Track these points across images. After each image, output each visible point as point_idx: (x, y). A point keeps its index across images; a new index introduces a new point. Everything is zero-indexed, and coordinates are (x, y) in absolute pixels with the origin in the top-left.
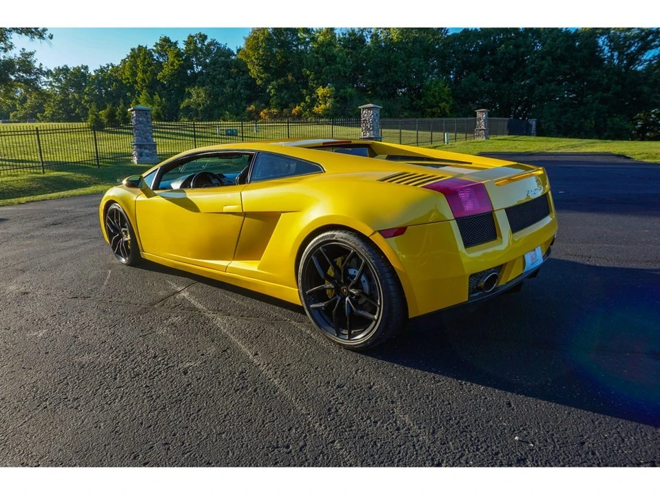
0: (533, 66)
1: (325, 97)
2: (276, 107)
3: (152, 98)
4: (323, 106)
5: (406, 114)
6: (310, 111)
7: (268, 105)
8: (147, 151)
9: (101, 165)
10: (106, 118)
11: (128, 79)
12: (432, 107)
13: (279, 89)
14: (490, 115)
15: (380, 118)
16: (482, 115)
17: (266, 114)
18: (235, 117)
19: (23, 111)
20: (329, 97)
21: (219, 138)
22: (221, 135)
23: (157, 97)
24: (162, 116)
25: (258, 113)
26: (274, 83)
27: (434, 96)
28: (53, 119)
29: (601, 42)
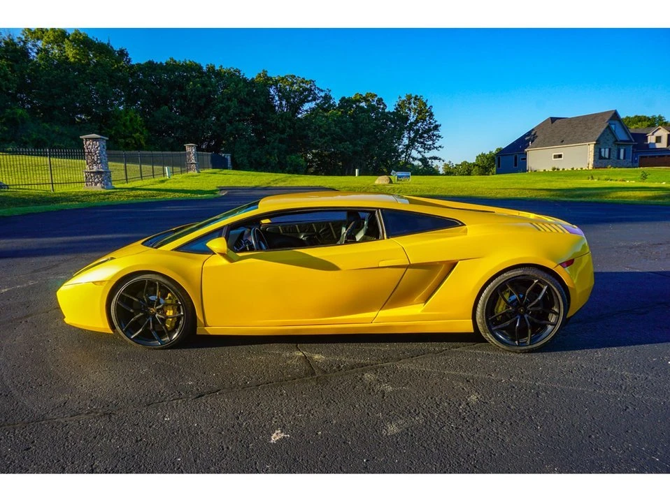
12: (125, 137)
14: (197, 150)
15: (108, 150)
16: (190, 149)
29: (272, 91)
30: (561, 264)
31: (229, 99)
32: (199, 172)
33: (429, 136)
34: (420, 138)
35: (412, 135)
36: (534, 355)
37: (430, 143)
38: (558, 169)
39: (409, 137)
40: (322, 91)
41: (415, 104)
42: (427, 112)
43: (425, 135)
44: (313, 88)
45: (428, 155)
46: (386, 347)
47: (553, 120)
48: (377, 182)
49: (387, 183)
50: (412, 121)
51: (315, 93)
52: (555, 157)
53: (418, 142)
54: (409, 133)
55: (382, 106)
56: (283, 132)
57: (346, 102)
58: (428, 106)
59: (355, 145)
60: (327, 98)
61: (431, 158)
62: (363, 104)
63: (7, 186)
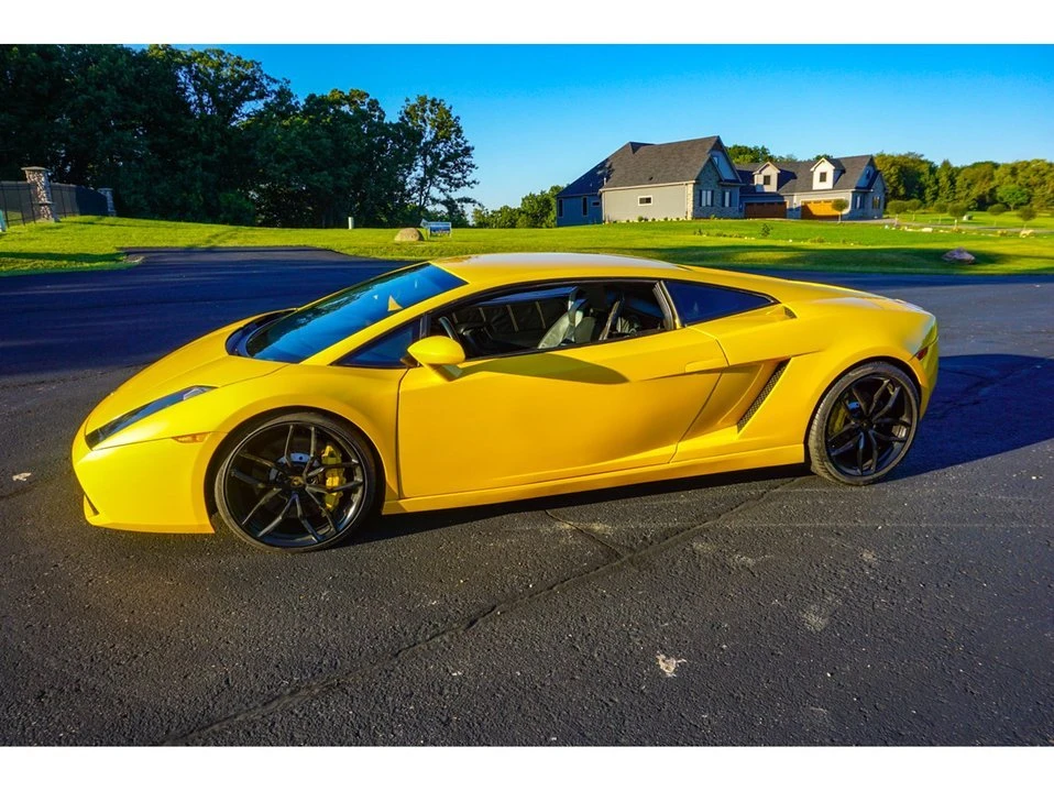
16: (36, 177)
29: (182, 75)
30: (915, 355)
31: (100, 86)
32: (56, 221)
33: (456, 165)
34: (442, 168)
35: (429, 163)
36: (882, 487)
37: (459, 175)
38: (646, 220)
39: (425, 166)
40: (275, 81)
41: (431, 111)
42: (452, 126)
43: (451, 164)
44: (258, 75)
45: (456, 195)
46: (683, 498)
47: (635, 147)
48: (398, 239)
49: (415, 239)
50: (428, 139)
51: (261, 85)
52: (642, 201)
53: (438, 173)
54: (425, 159)
55: (377, 113)
56: (210, 150)
57: (316, 104)
58: (454, 116)
59: (338, 177)
60: (284, 95)
61: (460, 200)
62: (345, 108)
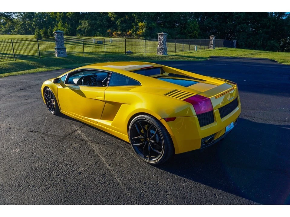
0: (236, 16)
1: (142, 27)
2: (120, 31)
3: (64, 24)
4: (141, 31)
5: (178, 36)
6: (135, 33)
7: (116, 30)
8: (62, 51)
9: (41, 57)
10: (43, 34)
11: (53, 15)
12: (190, 33)
13: (122, 22)
14: (216, 38)
15: (167, 39)
16: (212, 38)
17: (116, 34)
18: (101, 35)
19: (5, 29)
20: (144, 27)
21: (94, 45)
22: (95, 43)
23: (66, 24)
24: (69, 34)
25: (112, 33)
26: (119, 19)
27: (191, 28)
28: (19, 33)
30: (164, 118)
32: (214, 49)
56: (268, 28)
63: (132, 53)
